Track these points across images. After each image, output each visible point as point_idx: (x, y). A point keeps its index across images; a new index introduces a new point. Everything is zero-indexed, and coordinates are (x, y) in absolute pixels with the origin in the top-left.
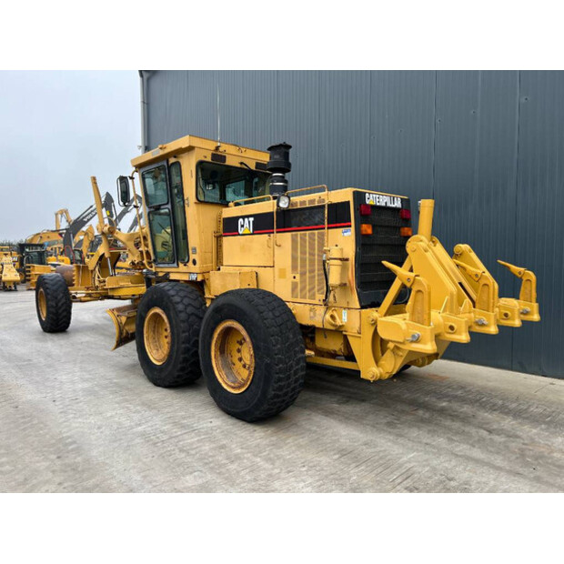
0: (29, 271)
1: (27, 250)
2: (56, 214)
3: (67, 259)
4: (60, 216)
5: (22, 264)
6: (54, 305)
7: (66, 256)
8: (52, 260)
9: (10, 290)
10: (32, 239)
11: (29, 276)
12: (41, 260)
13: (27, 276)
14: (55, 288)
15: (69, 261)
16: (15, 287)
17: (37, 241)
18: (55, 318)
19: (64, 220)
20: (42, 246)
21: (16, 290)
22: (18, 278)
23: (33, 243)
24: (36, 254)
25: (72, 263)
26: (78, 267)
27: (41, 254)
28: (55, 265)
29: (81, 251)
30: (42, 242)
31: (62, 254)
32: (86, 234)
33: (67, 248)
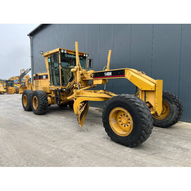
1: (8, 82)
2: (21, 71)
8: (15, 85)
9: (2, 94)
10: (10, 79)
12: (12, 85)
13: (7, 90)
17: (12, 80)
20: (13, 81)
21: (4, 94)
22: (5, 90)
23: (11, 80)
24: (10, 83)
27: (12, 84)
28: (16, 87)
29: (25, 83)
30: (13, 80)
31: (19, 84)
32: (27, 77)
33: (20, 82)
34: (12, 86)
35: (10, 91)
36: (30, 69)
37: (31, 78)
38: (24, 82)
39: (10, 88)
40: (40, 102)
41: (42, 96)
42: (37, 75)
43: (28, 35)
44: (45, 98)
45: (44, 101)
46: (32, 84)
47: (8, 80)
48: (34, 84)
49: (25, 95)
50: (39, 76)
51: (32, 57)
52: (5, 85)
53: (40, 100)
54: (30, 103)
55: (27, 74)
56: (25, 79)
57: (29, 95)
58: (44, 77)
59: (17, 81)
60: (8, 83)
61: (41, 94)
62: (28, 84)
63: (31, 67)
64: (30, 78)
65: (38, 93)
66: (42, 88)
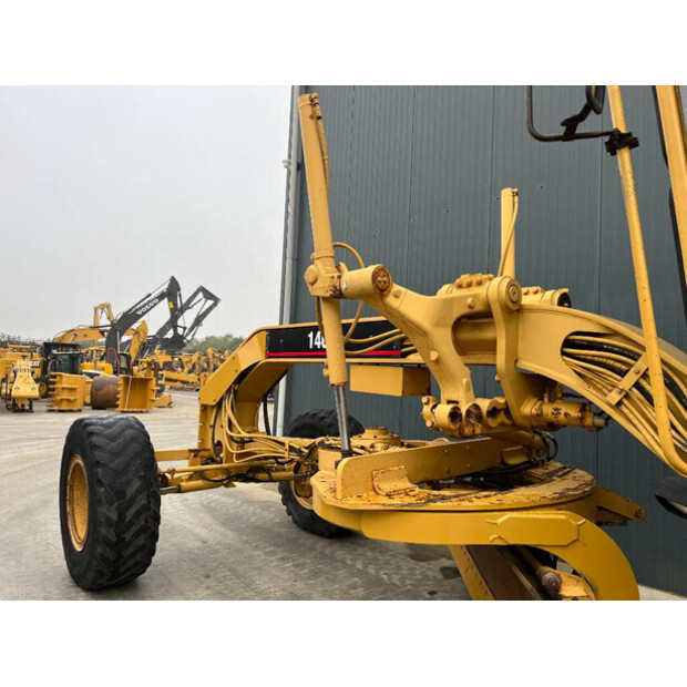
0: (54, 383)
1: (55, 352)
2: (96, 309)
3: (109, 367)
4: (100, 311)
5: (44, 371)
6: (114, 516)
7: (108, 362)
8: (88, 367)
9: (23, 411)
10: (63, 337)
11: (54, 390)
12: (73, 366)
13: (49, 390)
14: (119, 461)
15: (111, 370)
16: (31, 406)
17: (69, 341)
18: (111, 555)
19: (104, 316)
20: (75, 346)
21: (30, 411)
23: (65, 342)
24: (67, 357)
25: (115, 373)
26: (126, 380)
27: (73, 359)
28: (91, 375)
29: (129, 357)
30: (77, 341)
31: (104, 359)
32: (138, 333)
33: (112, 352)
34: (74, 370)
35: (65, 395)
36: (161, 297)
39: (67, 380)
52: (37, 364)
60: (53, 357)
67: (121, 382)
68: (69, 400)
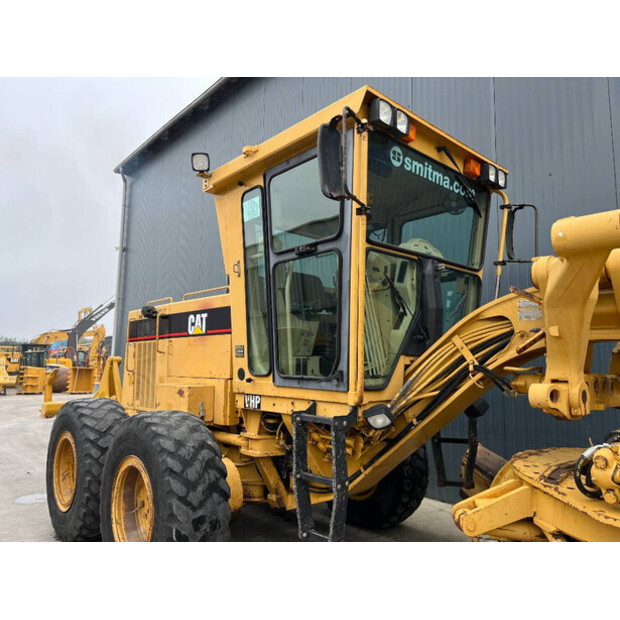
0: (24, 374)
1: (30, 351)
3: (69, 361)
4: (82, 314)
7: (69, 358)
8: (52, 362)
10: (39, 339)
11: (23, 379)
12: (40, 361)
13: (20, 379)
15: (71, 363)
16: (5, 390)
17: (43, 342)
20: (45, 346)
21: (5, 394)
22: (13, 380)
23: (40, 343)
26: (74, 370)
27: (39, 355)
28: (52, 367)
29: (86, 353)
30: (49, 343)
31: (65, 356)
32: (96, 334)
33: (71, 349)
34: (40, 364)
35: (30, 383)
36: (111, 306)
37: (111, 337)
38: (86, 349)
39: (32, 371)
40: (172, 516)
41: (187, 463)
42: (150, 313)
43: (117, 171)
44: (212, 474)
45: (202, 504)
46: (115, 364)
47: (29, 342)
48: (131, 363)
49: (68, 436)
50: (164, 317)
51: (125, 250)
52: (16, 360)
53: (175, 502)
54: (95, 498)
55: (99, 323)
56: (90, 341)
57: (92, 436)
58: (197, 324)
59: (62, 345)
60: (26, 355)
61: (179, 444)
62: (99, 358)
63: (114, 299)
64: (107, 335)
65: (157, 435)
66: (181, 393)
67: (71, 372)
68: (32, 386)
